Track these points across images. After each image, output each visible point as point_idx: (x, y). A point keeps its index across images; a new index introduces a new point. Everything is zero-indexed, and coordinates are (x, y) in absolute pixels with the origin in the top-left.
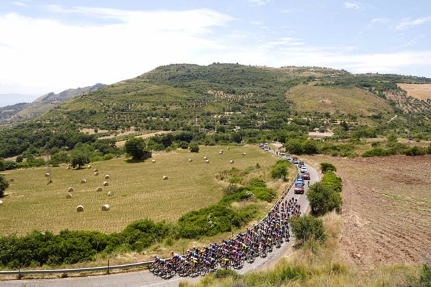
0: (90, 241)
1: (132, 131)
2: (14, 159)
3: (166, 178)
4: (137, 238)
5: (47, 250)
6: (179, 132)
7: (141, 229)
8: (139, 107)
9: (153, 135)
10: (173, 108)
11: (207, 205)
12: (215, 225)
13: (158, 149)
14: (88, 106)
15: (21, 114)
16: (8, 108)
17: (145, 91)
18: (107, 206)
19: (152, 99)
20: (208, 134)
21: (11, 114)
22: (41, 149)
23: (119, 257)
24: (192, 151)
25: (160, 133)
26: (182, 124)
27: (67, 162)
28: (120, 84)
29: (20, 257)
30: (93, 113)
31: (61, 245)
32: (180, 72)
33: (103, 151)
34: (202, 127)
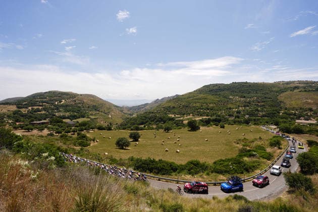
0: (171, 166)
1: (191, 116)
2: (143, 126)
3: (207, 140)
4: (192, 168)
5: (153, 167)
6: (214, 117)
7: (194, 164)
8: (194, 105)
9: (201, 118)
10: (211, 105)
11: (229, 157)
12: (234, 169)
13: (203, 125)
14: (171, 104)
15: (146, 108)
16: (142, 105)
17: (197, 97)
18: (178, 151)
19: (201, 101)
20: (230, 119)
21: (143, 108)
22: (152, 123)
23: (183, 176)
24: (221, 127)
25: (204, 117)
26: (216, 113)
27: (162, 128)
28: (186, 95)
29: (143, 167)
30: (174, 107)
31: (158, 166)
32: (215, 88)
33: (177, 125)
34: (226, 115)
